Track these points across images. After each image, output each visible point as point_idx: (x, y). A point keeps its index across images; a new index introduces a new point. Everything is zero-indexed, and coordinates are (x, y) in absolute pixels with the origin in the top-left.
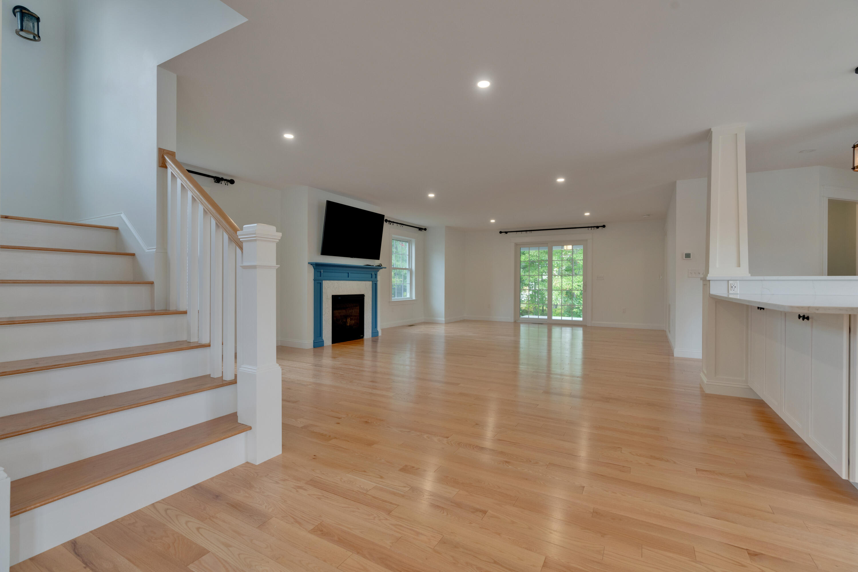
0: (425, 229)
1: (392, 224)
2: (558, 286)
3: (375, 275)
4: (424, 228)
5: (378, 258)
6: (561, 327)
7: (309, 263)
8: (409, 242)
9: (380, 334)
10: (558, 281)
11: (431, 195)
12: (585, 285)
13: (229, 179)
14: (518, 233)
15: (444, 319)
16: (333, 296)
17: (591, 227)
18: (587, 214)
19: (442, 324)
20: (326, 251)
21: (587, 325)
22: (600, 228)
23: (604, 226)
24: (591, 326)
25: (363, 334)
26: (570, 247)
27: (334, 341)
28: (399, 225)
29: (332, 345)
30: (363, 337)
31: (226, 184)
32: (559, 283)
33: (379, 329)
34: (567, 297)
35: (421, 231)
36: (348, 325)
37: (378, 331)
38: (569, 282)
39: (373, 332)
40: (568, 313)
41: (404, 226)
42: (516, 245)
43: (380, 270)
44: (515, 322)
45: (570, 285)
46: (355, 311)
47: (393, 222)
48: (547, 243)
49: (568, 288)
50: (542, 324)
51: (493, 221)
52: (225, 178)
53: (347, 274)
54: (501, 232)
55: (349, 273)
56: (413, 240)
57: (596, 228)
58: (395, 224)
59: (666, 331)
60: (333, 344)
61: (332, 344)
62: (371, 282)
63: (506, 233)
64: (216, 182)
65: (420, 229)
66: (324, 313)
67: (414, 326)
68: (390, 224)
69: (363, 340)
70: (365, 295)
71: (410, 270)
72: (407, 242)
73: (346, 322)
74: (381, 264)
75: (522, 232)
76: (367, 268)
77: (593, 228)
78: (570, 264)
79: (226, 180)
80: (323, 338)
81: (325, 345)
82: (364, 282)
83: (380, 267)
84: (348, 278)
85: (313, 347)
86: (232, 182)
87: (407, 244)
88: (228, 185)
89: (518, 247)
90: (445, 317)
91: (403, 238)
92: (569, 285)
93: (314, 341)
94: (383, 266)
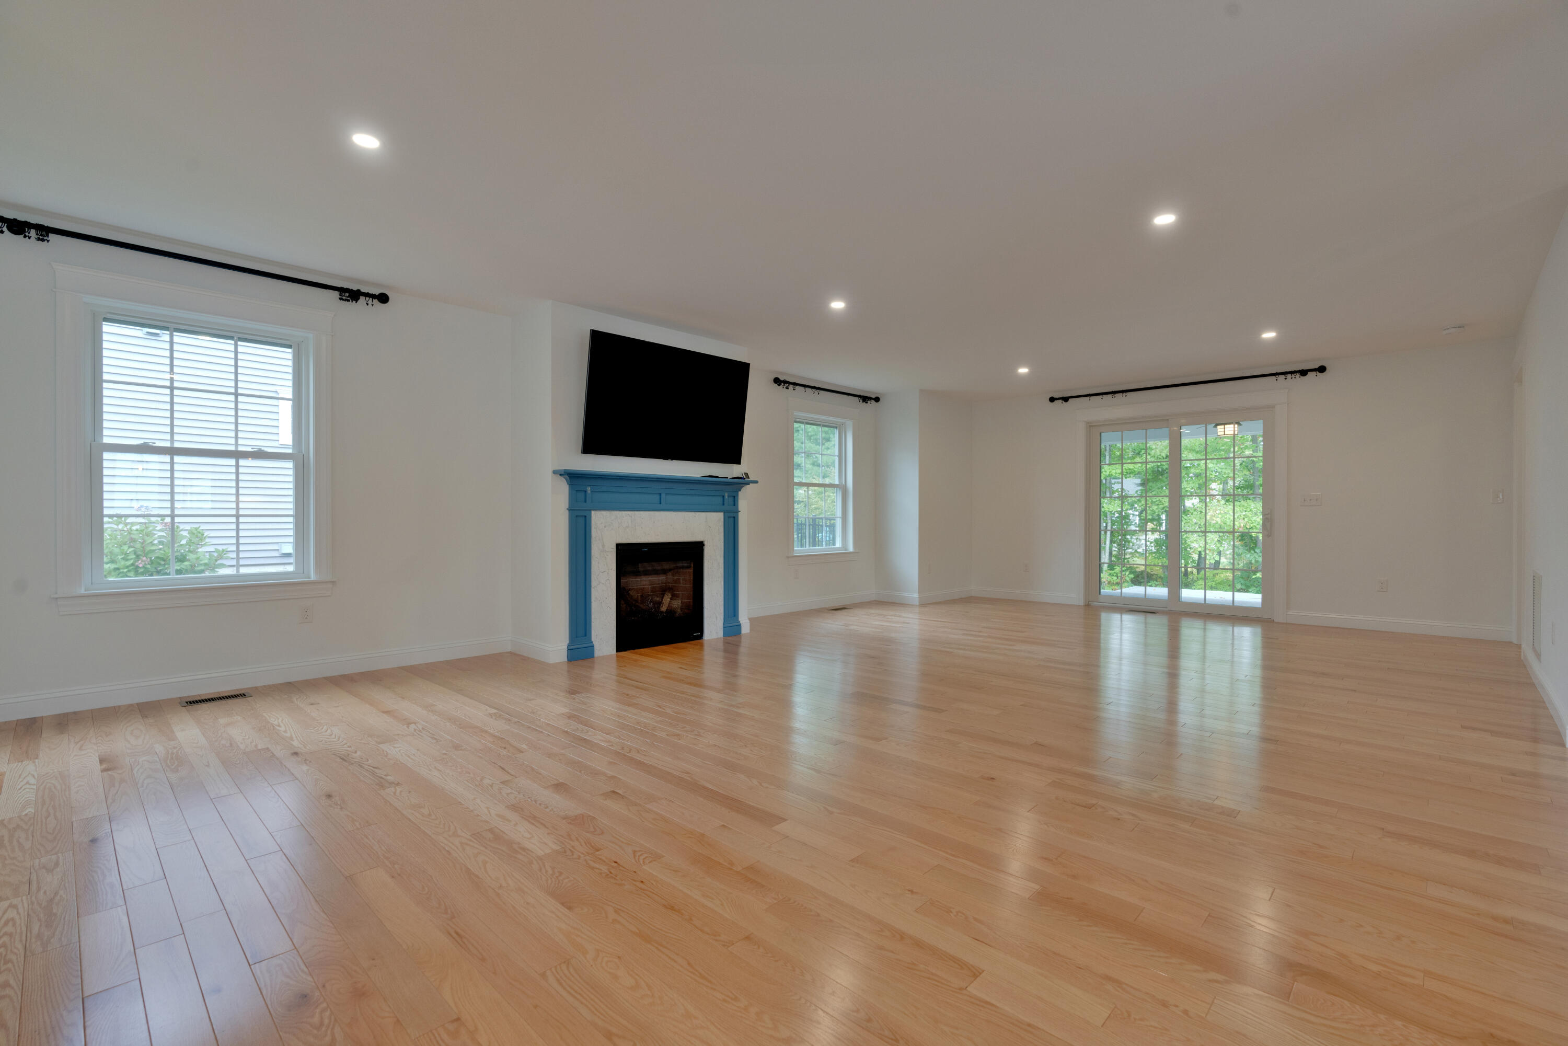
0: (877, 400)
1: (791, 387)
2: (1217, 522)
3: (731, 499)
4: (874, 396)
5: (737, 460)
6: (1205, 621)
7: (555, 472)
8: (840, 427)
9: (746, 628)
10: (1218, 512)
11: (838, 305)
12: (1267, 518)
13: (377, 292)
14: (1092, 398)
15: (916, 595)
16: (618, 546)
17: (1286, 373)
18: (1269, 335)
19: (912, 606)
20: (591, 445)
21: (1276, 620)
22: (1311, 374)
23: (1322, 369)
24: (1285, 622)
25: (701, 630)
26: (1230, 429)
27: (622, 645)
28: (808, 390)
29: (618, 657)
30: (701, 637)
31: (368, 304)
32: (1220, 516)
33: (744, 618)
34: (1242, 546)
35: (867, 403)
36: (664, 609)
37: (741, 622)
38: (1244, 513)
39: (726, 626)
40: (1242, 581)
41: (821, 392)
42: (1090, 426)
43: (744, 488)
44: (1088, 605)
45: (1246, 520)
46: (685, 579)
47: (795, 384)
48: (1168, 420)
49: (1242, 525)
50: (1153, 613)
51: (1023, 370)
52: (364, 290)
53: (657, 497)
54: (1052, 400)
55: (662, 495)
56: (849, 424)
57: (1298, 375)
58: (797, 388)
59: (1519, 646)
60: (622, 654)
61: (618, 651)
62: (723, 513)
63: (1066, 399)
64: (348, 301)
65: (865, 399)
66: (594, 583)
67: (846, 610)
68: (788, 388)
69: (702, 645)
70: (706, 543)
71: (843, 488)
72: (836, 427)
73: (660, 604)
74: (746, 474)
75: (1104, 396)
76: (710, 482)
77: (1289, 376)
78: (1247, 473)
79: (367, 295)
80: (593, 638)
81: (597, 653)
82: (703, 514)
83: (742, 481)
84: (660, 506)
85: (566, 659)
86: (383, 298)
87: (836, 432)
88: (373, 305)
89: (1094, 431)
90: (920, 592)
91: (827, 419)
92: (1244, 519)
93: (568, 645)
94: (751, 478)
